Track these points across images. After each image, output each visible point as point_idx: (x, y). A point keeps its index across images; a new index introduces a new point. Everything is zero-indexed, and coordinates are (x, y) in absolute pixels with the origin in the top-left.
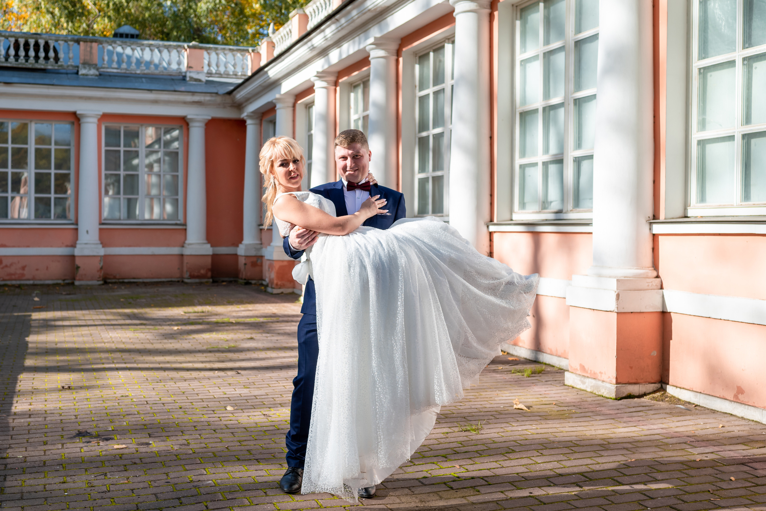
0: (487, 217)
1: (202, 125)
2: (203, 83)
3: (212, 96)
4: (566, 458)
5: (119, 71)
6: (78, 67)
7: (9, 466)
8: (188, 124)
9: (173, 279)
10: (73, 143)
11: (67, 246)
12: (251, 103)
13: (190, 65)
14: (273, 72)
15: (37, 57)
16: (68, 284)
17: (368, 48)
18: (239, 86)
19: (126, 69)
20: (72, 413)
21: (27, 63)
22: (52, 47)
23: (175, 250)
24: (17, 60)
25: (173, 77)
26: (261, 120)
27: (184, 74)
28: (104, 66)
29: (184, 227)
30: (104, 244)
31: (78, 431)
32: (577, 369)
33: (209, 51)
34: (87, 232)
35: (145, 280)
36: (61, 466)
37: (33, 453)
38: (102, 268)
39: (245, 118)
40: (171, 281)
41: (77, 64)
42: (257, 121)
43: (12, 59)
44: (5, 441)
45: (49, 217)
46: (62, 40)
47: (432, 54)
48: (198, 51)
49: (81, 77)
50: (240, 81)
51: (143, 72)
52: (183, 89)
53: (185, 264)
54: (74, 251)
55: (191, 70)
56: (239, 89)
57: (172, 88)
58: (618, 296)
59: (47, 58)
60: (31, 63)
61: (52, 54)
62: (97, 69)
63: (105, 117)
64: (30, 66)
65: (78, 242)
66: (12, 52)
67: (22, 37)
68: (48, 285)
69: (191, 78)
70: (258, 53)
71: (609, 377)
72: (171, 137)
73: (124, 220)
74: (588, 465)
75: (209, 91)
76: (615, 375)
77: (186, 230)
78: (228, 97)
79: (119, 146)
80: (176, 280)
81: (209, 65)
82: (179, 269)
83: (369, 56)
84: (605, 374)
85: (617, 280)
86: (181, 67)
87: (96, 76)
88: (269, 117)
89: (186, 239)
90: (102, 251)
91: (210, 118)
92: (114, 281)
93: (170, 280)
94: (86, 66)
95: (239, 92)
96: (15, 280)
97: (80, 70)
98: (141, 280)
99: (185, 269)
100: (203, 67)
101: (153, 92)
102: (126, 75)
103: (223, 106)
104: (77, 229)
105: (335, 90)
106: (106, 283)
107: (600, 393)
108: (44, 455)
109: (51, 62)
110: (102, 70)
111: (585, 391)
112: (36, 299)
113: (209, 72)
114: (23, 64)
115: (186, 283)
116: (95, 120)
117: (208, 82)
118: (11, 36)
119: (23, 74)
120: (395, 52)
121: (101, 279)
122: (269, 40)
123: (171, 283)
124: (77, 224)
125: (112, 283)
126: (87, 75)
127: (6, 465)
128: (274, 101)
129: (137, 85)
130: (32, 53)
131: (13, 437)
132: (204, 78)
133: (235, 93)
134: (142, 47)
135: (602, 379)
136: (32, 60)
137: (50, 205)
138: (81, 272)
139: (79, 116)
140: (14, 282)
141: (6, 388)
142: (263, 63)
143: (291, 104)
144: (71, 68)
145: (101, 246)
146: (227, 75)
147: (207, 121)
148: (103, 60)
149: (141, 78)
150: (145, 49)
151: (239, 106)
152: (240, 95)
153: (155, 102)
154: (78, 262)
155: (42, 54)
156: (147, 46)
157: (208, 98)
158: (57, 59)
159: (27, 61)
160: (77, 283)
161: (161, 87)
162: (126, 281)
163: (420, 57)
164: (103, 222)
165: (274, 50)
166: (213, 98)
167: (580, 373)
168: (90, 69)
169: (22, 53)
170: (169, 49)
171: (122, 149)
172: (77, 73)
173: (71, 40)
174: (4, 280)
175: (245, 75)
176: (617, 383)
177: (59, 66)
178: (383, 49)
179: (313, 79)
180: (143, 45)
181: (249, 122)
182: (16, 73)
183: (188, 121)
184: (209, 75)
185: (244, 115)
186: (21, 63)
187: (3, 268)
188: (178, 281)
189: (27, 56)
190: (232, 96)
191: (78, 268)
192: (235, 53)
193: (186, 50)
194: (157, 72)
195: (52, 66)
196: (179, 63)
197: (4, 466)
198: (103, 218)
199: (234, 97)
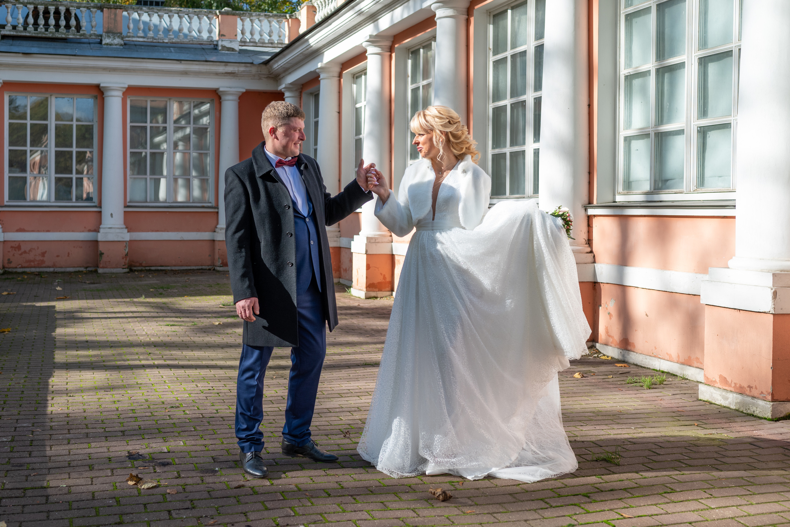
0: (585, 199)
1: (236, 98)
2: (237, 52)
3: (247, 67)
4: (745, 502)
5: (145, 40)
6: (101, 36)
7: (51, 499)
8: (220, 98)
9: (204, 267)
10: (96, 119)
11: (90, 231)
12: (290, 73)
13: (222, 33)
14: (314, 40)
15: (57, 26)
16: (91, 272)
17: (433, 7)
18: (277, 55)
19: (153, 38)
20: (117, 429)
21: (47, 33)
22: (73, 15)
23: (206, 236)
24: (36, 29)
25: (203, 46)
26: (301, 93)
27: (215, 43)
28: (129, 34)
29: (216, 210)
30: (130, 228)
31: (129, 452)
32: (715, 381)
33: (242, 18)
34: (112, 215)
35: (174, 268)
36: (114, 500)
37: (78, 482)
38: (127, 255)
39: (283, 90)
40: (202, 269)
41: (101, 33)
42: (297, 94)
43: (31, 28)
44: (44, 464)
45: (70, 200)
46: (84, 7)
47: (509, 12)
48: (230, 18)
49: (105, 46)
50: (277, 50)
51: (171, 41)
52: (214, 58)
53: (217, 251)
54: (97, 236)
55: (223, 38)
56: (276, 59)
57: (204, 59)
58: (775, 294)
59: (68, 27)
60: (51, 32)
61: (73, 22)
62: (122, 38)
63: (131, 90)
64: (50, 35)
65: (101, 226)
66: (31, 20)
67: (42, 4)
68: (70, 273)
69: (224, 47)
70: (297, 18)
71: (762, 393)
72: (200, 111)
73: (151, 202)
74: (778, 512)
75: (243, 61)
76: (770, 390)
77: (218, 213)
78: (264, 67)
79: (146, 122)
80: (208, 268)
81: (243, 33)
82: (210, 255)
83: (435, 16)
84: (756, 388)
85: (773, 274)
86: (212, 35)
87: (121, 45)
88: (312, 89)
89: (217, 223)
90: (127, 236)
91: (244, 91)
92: (140, 268)
93: (200, 267)
94: (110, 35)
95: (277, 62)
96: (34, 267)
97: (103, 39)
98: (169, 268)
99: (217, 256)
100: (236, 35)
101: (183, 62)
102: (152, 44)
103: (259, 77)
104: (100, 212)
105: (391, 57)
106: (131, 271)
107: (749, 412)
108: (92, 484)
109: (72, 30)
110: (127, 39)
111: (728, 408)
112: (59, 288)
113: (242, 40)
114: (43, 33)
115: (218, 271)
116: (120, 94)
117: (241, 51)
118: (30, 3)
119: (43, 44)
120: (465, 10)
121: (126, 266)
122: (310, 4)
123: (201, 271)
124: (100, 207)
125: (138, 271)
126: (111, 45)
127: (47, 497)
128: (317, 70)
129: (165, 55)
130: (52, 21)
131: (52, 458)
132: (237, 47)
133: (271, 63)
134: (170, 14)
135: (752, 394)
136: (52, 29)
137: (71, 186)
138: (104, 258)
139: (102, 89)
140: (33, 270)
141: (38, 395)
142: (303, 29)
143: (336, 74)
144: (94, 37)
145: (126, 230)
146: (262, 43)
147: (240, 94)
148: (129, 28)
149: (170, 47)
150: (173, 16)
151: (276, 77)
152: (277, 65)
153: (185, 73)
154: (101, 248)
155: (63, 23)
156: (176, 13)
157: (242, 68)
158: (78, 27)
159: (46, 30)
160: (100, 271)
161: (191, 57)
162: (153, 268)
163: (494, 16)
164: (128, 204)
165: (315, 15)
166: (248, 69)
167: (720, 387)
168: (114, 38)
169: (41, 21)
170: (199, 15)
171: (148, 125)
172: (101, 43)
173: (94, 7)
174: (22, 267)
175: (282, 44)
176: (773, 400)
177: (81, 35)
178: (451, 8)
179: (364, 44)
180: (171, 11)
181: (287, 94)
182: (35, 43)
183: (220, 94)
184: (243, 44)
185: (282, 87)
186: (40, 32)
187: (21, 254)
188: (210, 270)
189: (47, 25)
190: (268, 66)
191: (102, 254)
192: (271, 19)
193: (218, 17)
194: (186, 40)
195: (74, 35)
196: (210, 31)
197: (45, 498)
198: (128, 200)
199: (271, 67)
